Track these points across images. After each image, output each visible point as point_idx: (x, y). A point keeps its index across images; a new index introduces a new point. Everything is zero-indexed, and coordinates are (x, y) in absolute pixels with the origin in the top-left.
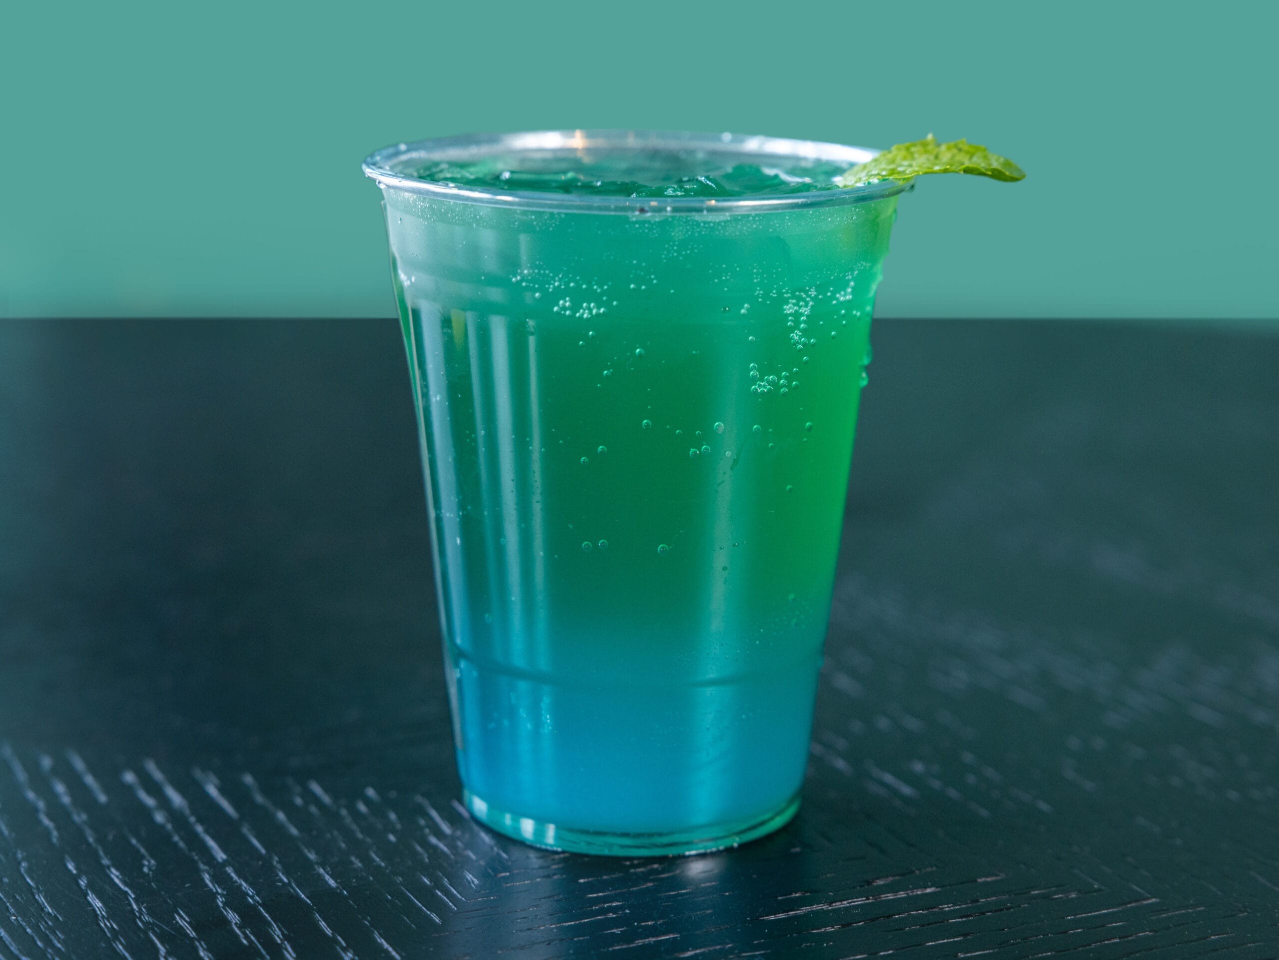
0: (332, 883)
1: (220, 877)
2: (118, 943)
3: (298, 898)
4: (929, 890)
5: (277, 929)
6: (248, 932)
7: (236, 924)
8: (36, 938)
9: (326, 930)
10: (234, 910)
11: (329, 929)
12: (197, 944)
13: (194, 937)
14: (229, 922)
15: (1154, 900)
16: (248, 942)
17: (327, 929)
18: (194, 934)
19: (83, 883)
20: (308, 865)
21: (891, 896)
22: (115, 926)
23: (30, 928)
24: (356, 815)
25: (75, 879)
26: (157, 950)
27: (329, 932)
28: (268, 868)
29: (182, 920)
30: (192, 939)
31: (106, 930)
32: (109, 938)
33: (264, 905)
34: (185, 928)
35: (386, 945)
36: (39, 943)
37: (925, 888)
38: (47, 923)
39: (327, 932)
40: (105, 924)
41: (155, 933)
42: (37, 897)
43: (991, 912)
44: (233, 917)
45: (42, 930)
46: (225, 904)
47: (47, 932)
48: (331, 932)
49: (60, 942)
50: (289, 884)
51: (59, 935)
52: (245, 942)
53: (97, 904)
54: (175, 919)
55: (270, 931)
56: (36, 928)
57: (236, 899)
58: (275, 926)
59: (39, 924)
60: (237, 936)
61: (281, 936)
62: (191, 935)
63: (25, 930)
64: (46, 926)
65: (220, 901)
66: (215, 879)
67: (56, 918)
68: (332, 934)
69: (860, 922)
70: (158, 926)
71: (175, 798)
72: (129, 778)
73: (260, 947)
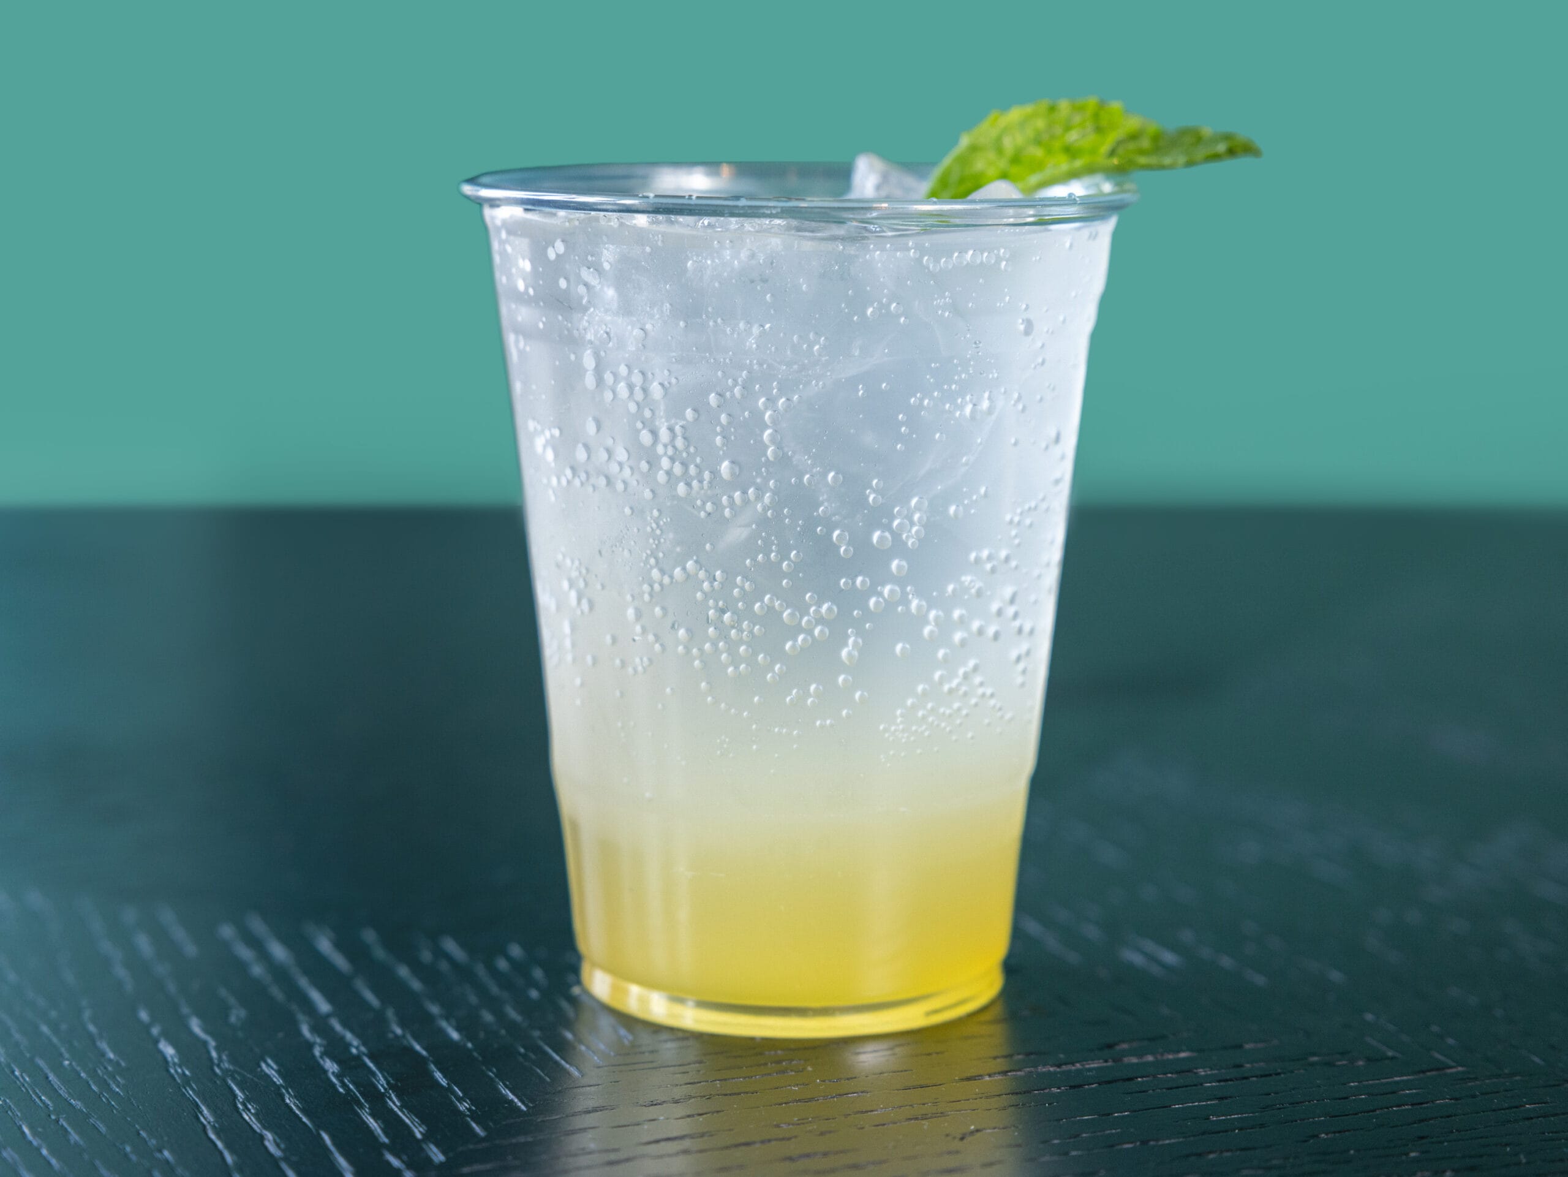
0: (455, 1035)
1: (320, 1026)
2: (188, 1089)
3: (411, 1050)
4: (1183, 1055)
5: (381, 1078)
6: (346, 1081)
7: (333, 1073)
8: (91, 1083)
9: (441, 1080)
10: (334, 1059)
11: (444, 1080)
12: (284, 1091)
13: (281, 1085)
14: (325, 1072)
15: (1460, 1069)
16: (344, 1090)
17: (442, 1080)
18: (281, 1081)
19: (155, 1031)
20: (429, 1018)
21: (1134, 1060)
22: (187, 1073)
23: (84, 1072)
24: (494, 972)
25: (147, 1028)
26: (235, 1096)
27: (444, 1082)
28: (380, 1019)
29: (270, 1069)
30: (278, 1087)
31: (176, 1076)
32: (179, 1084)
33: (372, 1057)
34: (272, 1076)
35: (511, 1096)
36: (94, 1087)
37: (1179, 1052)
38: (105, 1068)
39: (442, 1083)
40: (176, 1071)
41: (234, 1079)
42: (98, 1043)
43: (1257, 1077)
44: (331, 1067)
45: (99, 1075)
46: (323, 1054)
47: (105, 1077)
48: (446, 1082)
49: (118, 1086)
50: (404, 1036)
51: (119, 1079)
52: (341, 1090)
53: (169, 1051)
54: (260, 1066)
55: (374, 1080)
56: (93, 1073)
57: (337, 1049)
58: (380, 1075)
59: (97, 1069)
60: (333, 1085)
61: (385, 1085)
62: (278, 1083)
63: (79, 1075)
64: (105, 1071)
65: (317, 1051)
66: (314, 1029)
67: (118, 1064)
68: (448, 1084)
69: (1093, 1084)
70: (239, 1074)
71: (279, 952)
72: (227, 931)
73: (359, 1095)
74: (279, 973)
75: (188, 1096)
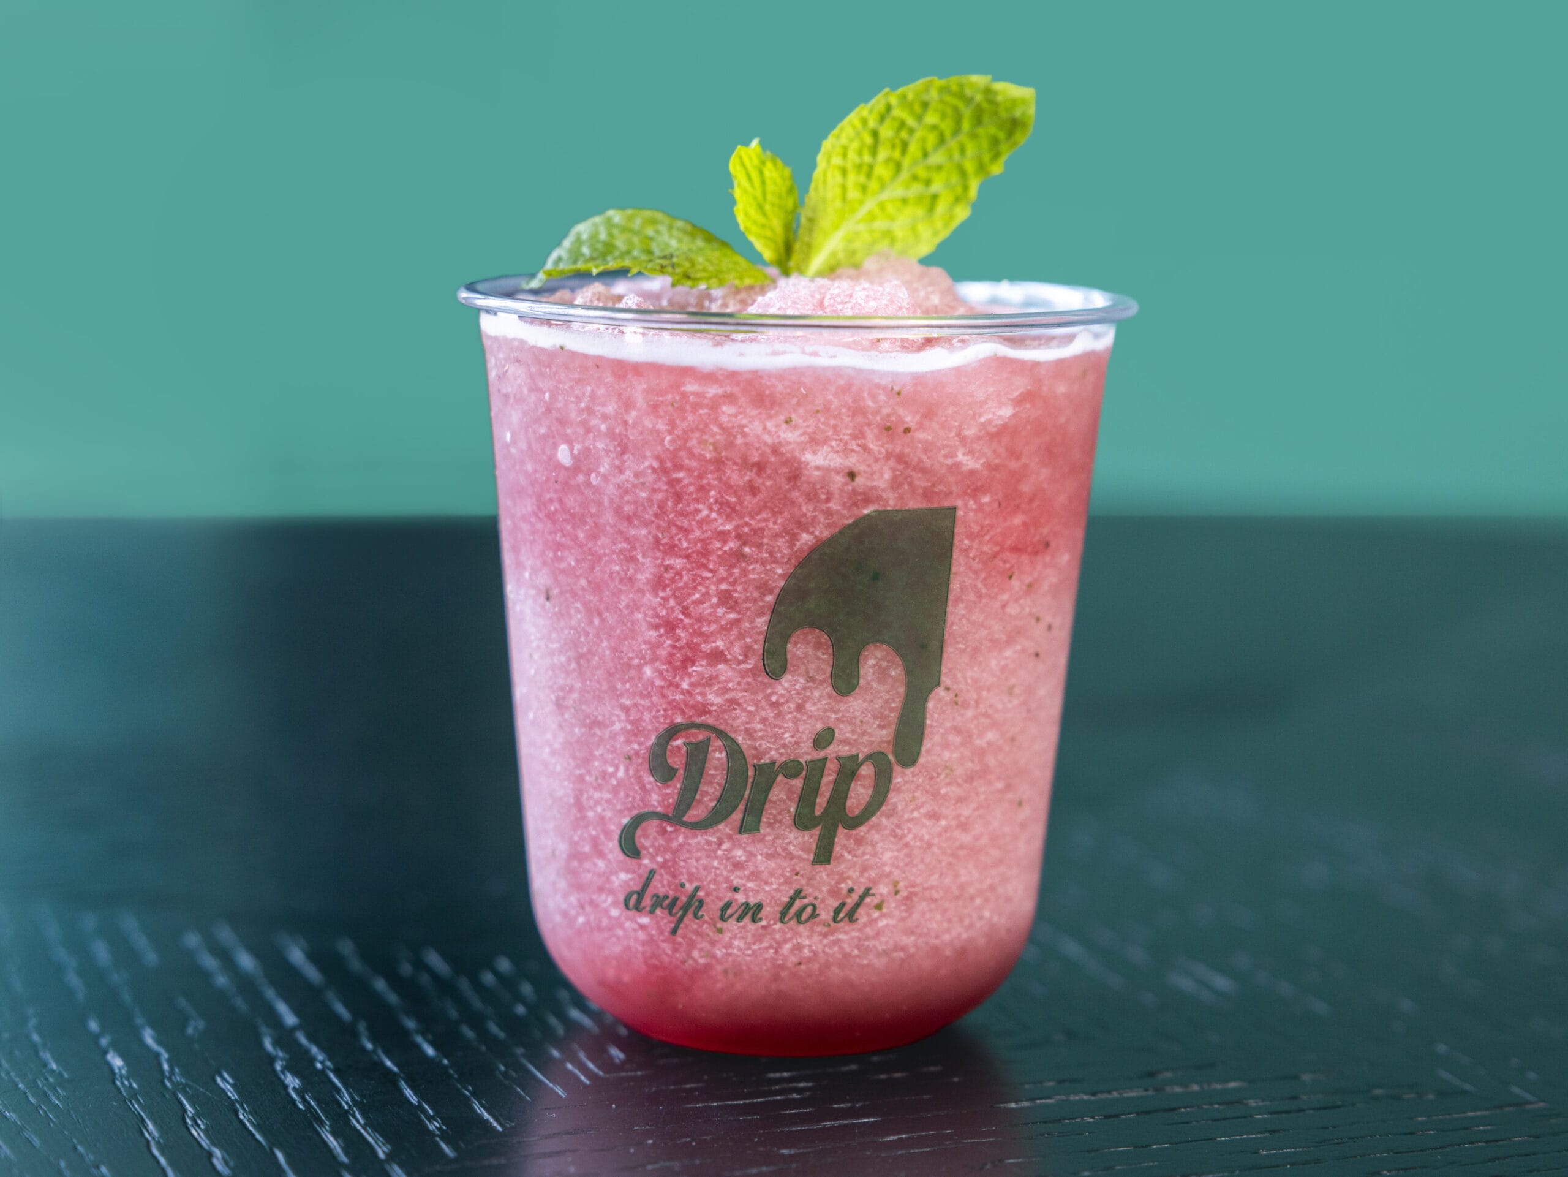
0: (430, 1051)
1: (284, 1038)
2: (134, 1102)
3: (382, 1065)
4: (1233, 1085)
5: (347, 1095)
6: (307, 1097)
7: (294, 1089)
8: (29, 1094)
9: (410, 1098)
10: (295, 1074)
11: (414, 1097)
12: (238, 1106)
13: (236, 1100)
14: (286, 1087)
15: (1542, 1105)
16: (304, 1106)
17: (412, 1097)
18: (236, 1096)
19: (104, 1042)
20: (405, 1033)
21: (1178, 1089)
22: (135, 1085)
23: (23, 1083)
24: (477, 985)
25: (96, 1038)
26: (185, 1111)
27: (414, 1100)
28: (350, 1032)
29: (226, 1083)
30: (233, 1102)
31: (122, 1089)
32: (124, 1096)
33: (337, 1072)
34: (227, 1091)
35: (486, 1116)
36: (31, 1099)
37: (1227, 1081)
38: (46, 1079)
39: (412, 1100)
40: (122, 1083)
41: (185, 1093)
42: (41, 1054)
43: (1313, 1109)
44: (292, 1081)
45: (38, 1086)
46: (285, 1068)
47: (45, 1088)
48: (416, 1099)
49: (58, 1099)
50: (374, 1051)
51: (60, 1091)
52: (301, 1106)
53: (117, 1062)
54: (214, 1081)
55: (338, 1097)
56: (32, 1085)
57: (300, 1063)
58: (345, 1092)
59: (37, 1080)
60: (293, 1101)
61: (350, 1103)
62: (232, 1098)
63: (17, 1085)
64: (45, 1082)
65: (278, 1066)
66: (276, 1043)
67: (60, 1075)
68: (419, 1102)
69: (1130, 1114)
70: (190, 1087)
71: (246, 961)
72: (192, 940)
73: (319, 1112)
74: (245, 984)
75: (133, 1110)
